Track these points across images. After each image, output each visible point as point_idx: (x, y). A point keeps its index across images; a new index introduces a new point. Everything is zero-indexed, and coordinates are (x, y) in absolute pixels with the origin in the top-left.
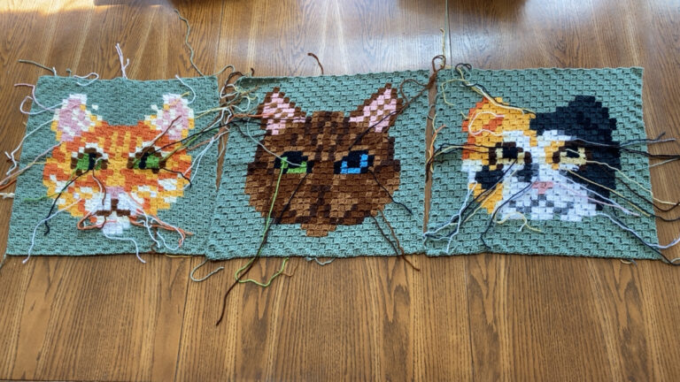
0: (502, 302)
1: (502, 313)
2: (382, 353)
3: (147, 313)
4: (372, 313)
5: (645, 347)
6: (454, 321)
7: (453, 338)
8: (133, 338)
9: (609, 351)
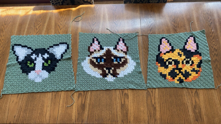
0: (157, 98)
1: (157, 101)
2: (120, 113)
3: (48, 103)
4: (117, 101)
5: (201, 110)
6: (142, 103)
7: (142, 109)
8: (44, 110)
9: (190, 112)
